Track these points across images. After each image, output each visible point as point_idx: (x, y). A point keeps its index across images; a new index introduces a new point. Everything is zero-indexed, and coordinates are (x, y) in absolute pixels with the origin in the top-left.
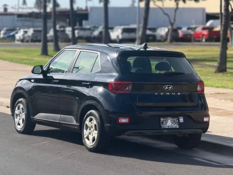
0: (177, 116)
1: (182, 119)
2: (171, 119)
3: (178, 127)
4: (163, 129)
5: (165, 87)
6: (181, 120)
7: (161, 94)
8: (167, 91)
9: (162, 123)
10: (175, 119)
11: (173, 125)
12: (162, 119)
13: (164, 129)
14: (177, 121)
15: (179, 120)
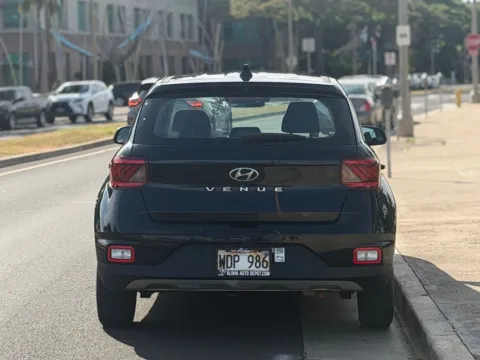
0: (268, 246)
1: (283, 255)
2: (248, 253)
3: (268, 274)
4: (221, 278)
6: (280, 256)
7: (224, 189)
8: (242, 182)
9: (223, 263)
10: (262, 255)
11: (253, 267)
12: (222, 253)
13: (226, 277)
14: (267, 259)
15: (272, 256)
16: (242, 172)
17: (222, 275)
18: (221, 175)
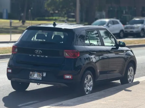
0: (42, 72)
1: (45, 74)
2: (37, 73)
3: (41, 79)
5: (36, 51)
6: (45, 75)
7: (34, 56)
8: (38, 54)
9: (31, 75)
11: (38, 77)
12: (31, 73)
14: (41, 75)
15: (43, 74)
16: (38, 51)
17: (30, 78)
18: (33, 52)
